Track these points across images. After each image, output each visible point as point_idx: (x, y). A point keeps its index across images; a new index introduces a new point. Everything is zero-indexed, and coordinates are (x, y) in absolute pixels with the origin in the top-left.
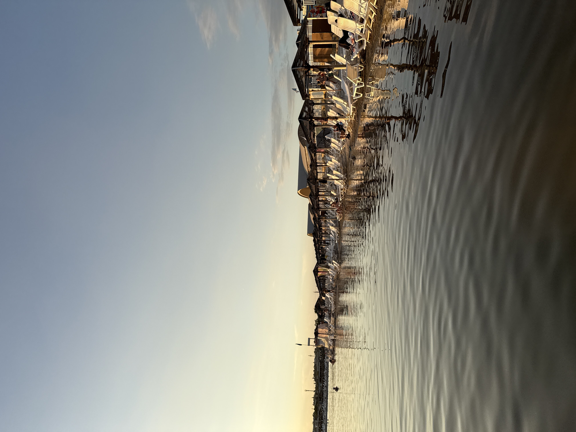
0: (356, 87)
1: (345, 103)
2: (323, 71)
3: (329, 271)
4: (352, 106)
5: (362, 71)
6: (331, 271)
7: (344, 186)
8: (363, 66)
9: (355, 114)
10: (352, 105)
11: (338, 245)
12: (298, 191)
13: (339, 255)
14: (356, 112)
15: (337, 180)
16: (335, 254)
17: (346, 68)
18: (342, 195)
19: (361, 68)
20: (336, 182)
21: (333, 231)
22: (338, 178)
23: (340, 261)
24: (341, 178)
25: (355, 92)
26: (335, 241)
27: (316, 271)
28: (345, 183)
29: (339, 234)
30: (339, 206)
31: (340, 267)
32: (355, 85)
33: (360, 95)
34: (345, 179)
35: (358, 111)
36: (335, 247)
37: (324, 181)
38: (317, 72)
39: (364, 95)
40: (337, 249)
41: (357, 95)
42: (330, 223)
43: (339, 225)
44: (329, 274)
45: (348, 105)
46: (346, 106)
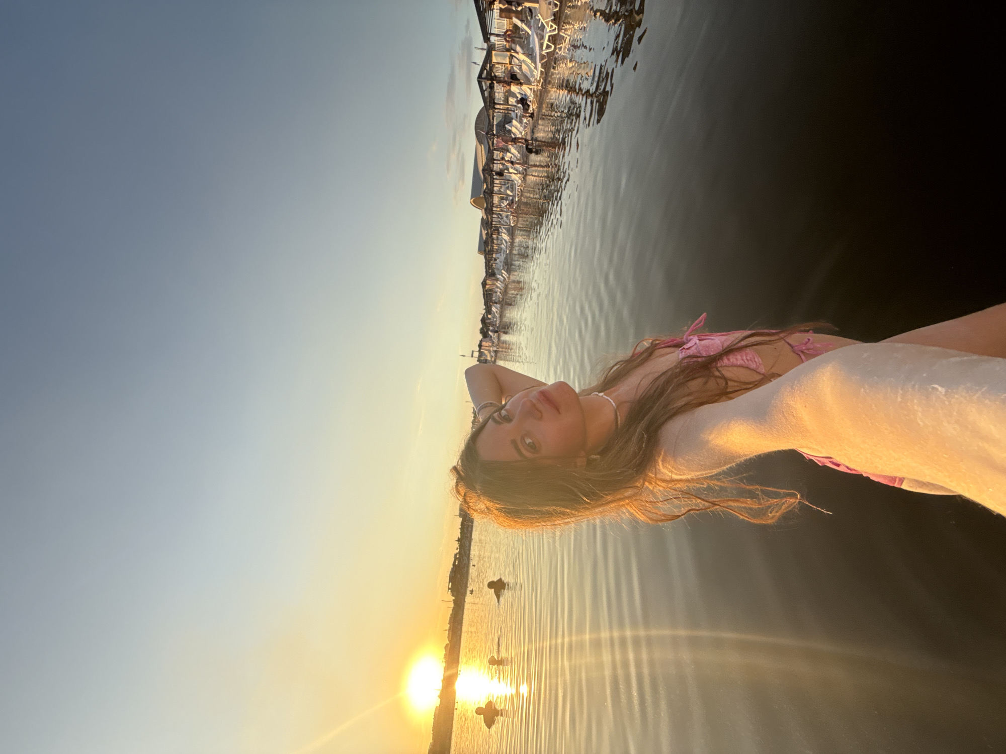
0: (548, 33)
1: (533, 64)
2: (511, 5)
3: (497, 284)
4: (540, 69)
5: (557, 11)
6: (499, 284)
7: (522, 182)
8: (559, 4)
9: (543, 78)
10: (540, 64)
11: (509, 256)
12: (471, 199)
13: (509, 266)
14: (544, 76)
15: (515, 174)
16: (506, 265)
17: (538, 5)
18: (518, 195)
19: (556, 5)
20: (514, 177)
21: (504, 240)
22: (516, 172)
23: (509, 271)
24: (519, 171)
25: (546, 42)
26: (506, 252)
27: (484, 284)
28: (523, 178)
29: (511, 243)
30: (514, 207)
31: (509, 278)
32: (547, 29)
33: (551, 46)
34: (524, 173)
35: (546, 74)
36: (506, 258)
37: (500, 174)
38: (504, 5)
39: (555, 48)
40: (507, 260)
41: (548, 47)
42: (502, 232)
43: (511, 232)
44: (497, 287)
45: (536, 68)
46: (533, 68)
